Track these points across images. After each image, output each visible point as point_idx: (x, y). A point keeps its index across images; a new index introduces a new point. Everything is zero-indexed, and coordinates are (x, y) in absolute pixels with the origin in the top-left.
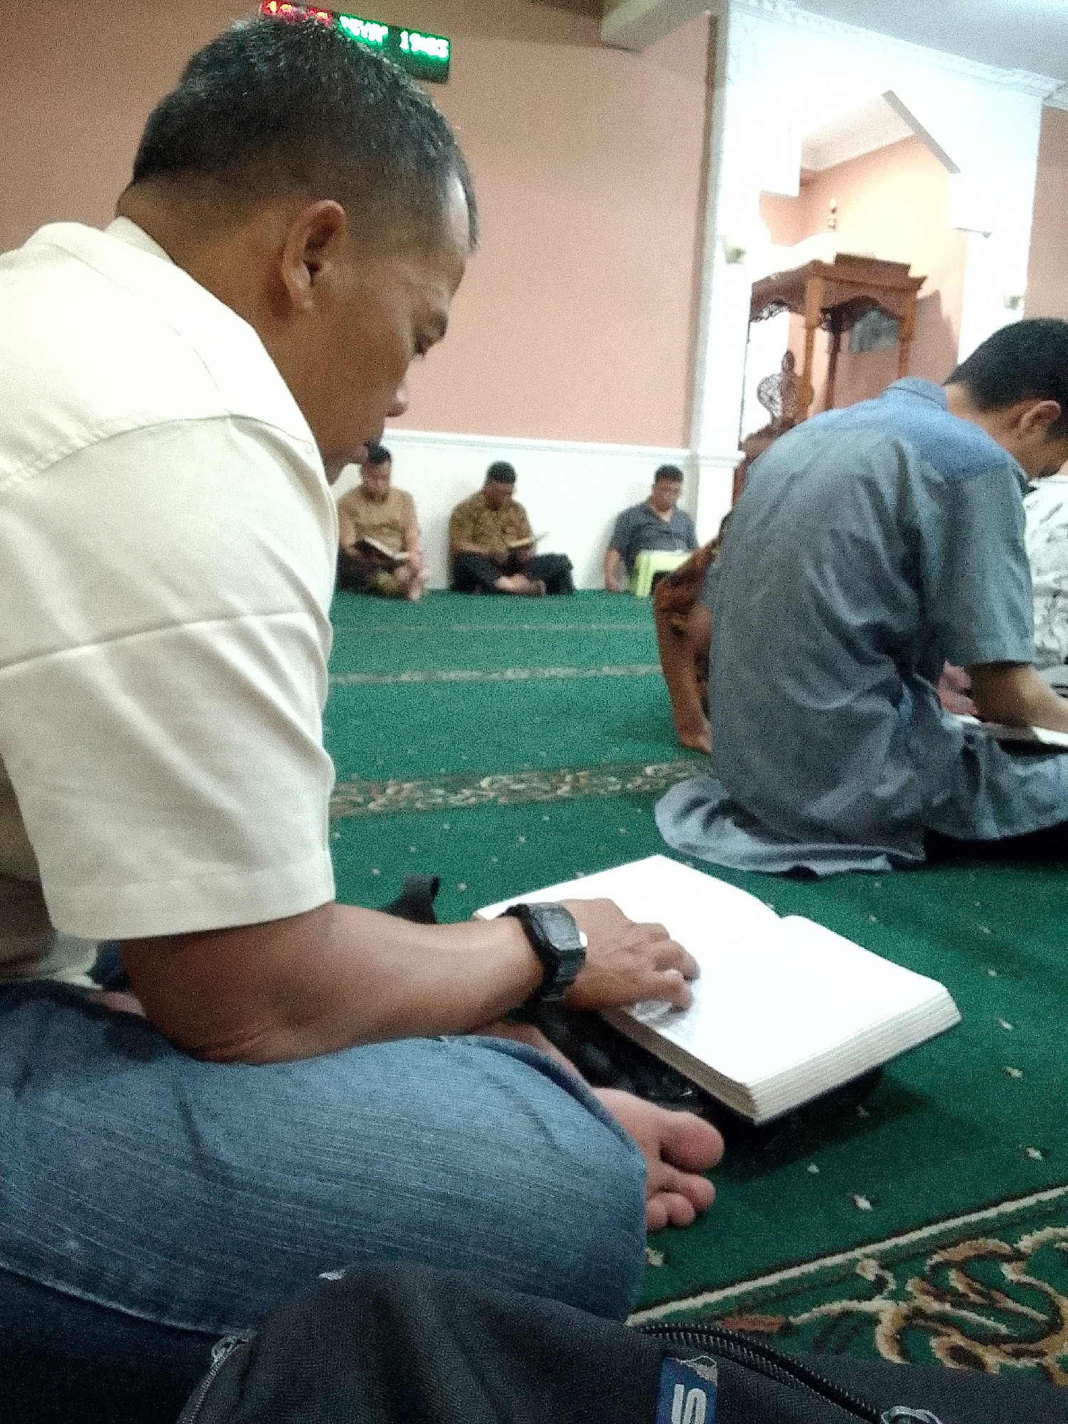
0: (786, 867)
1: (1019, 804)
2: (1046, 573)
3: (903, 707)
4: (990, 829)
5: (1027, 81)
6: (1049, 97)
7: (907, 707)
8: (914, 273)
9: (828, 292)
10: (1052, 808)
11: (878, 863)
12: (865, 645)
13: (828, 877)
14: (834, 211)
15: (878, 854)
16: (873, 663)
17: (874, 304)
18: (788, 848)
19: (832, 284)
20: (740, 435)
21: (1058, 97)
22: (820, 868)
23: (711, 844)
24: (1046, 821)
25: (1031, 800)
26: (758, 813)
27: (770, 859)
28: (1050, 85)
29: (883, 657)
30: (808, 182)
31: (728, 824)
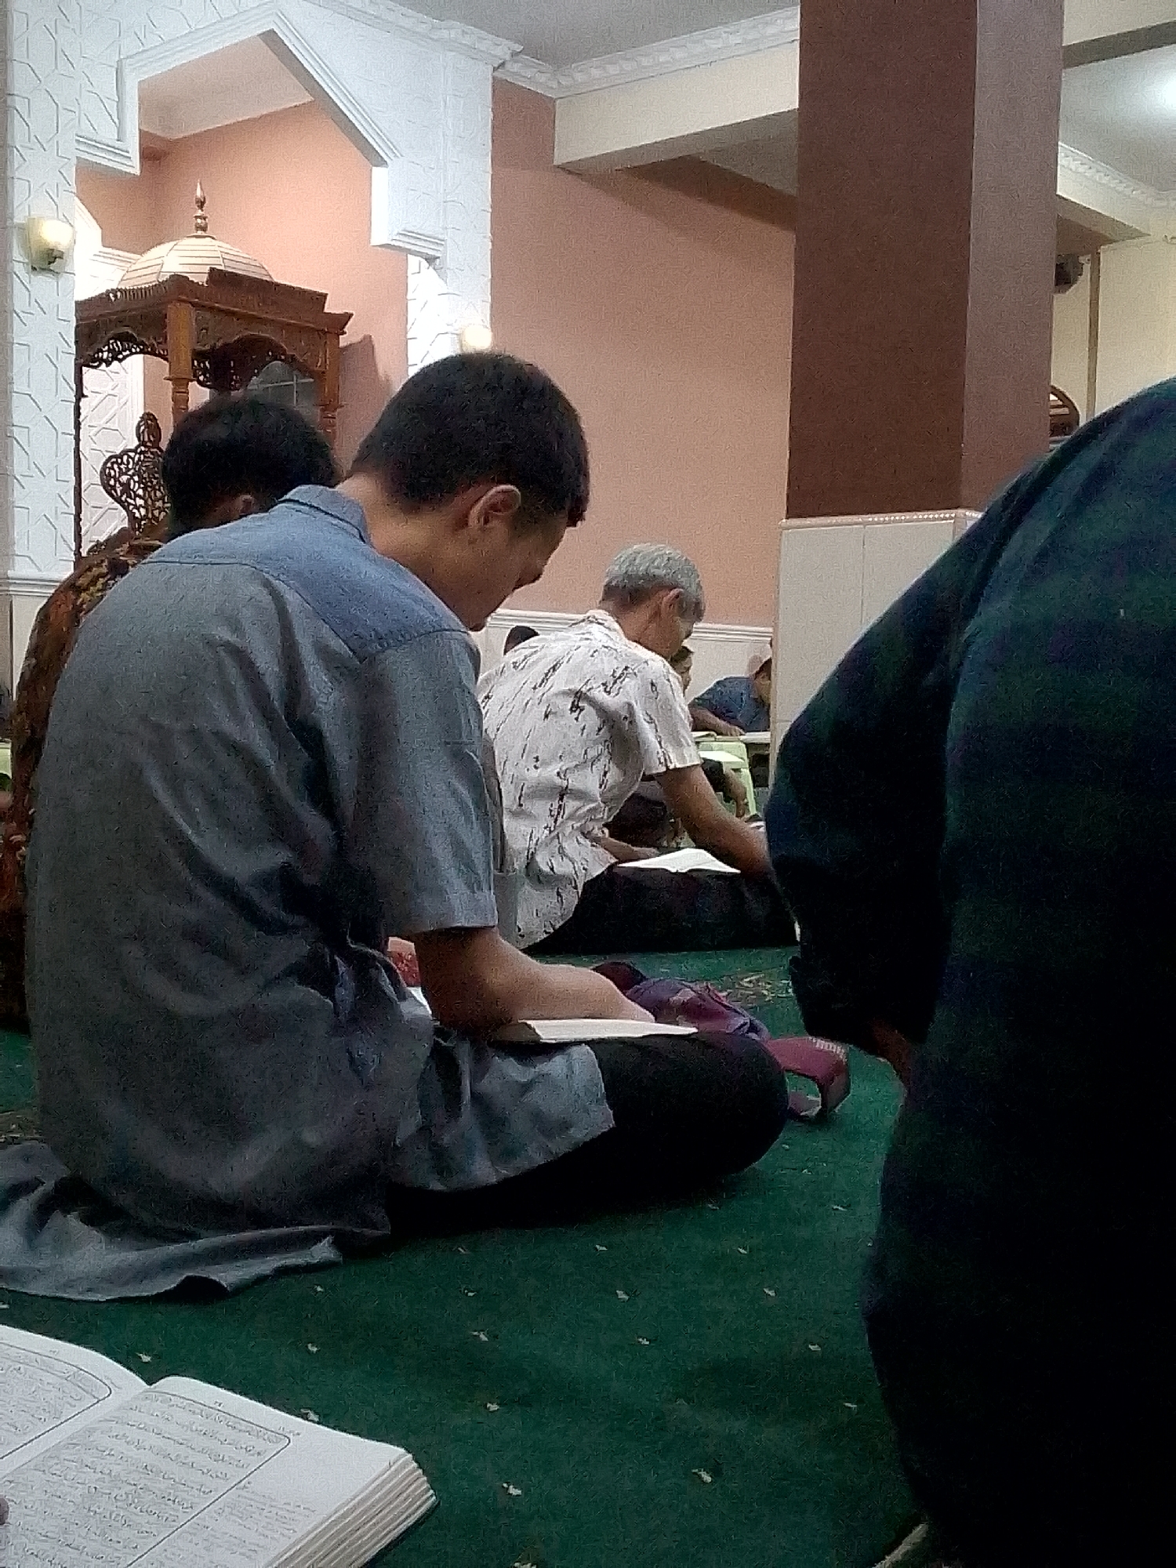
0: (169, 1283)
1: (519, 1124)
2: (546, 764)
3: (341, 993)
4: (484, 1171)
5: (467, 40)
6: (502, 65)
7: (345, 993)
8: (330, 308)
9: (202, 328)
10: (565, 1125)
11: (323, 1251)
12: (269, 906)
13: (242, 1289)
14: (201, 204)
15: (317, 1237)
16: (284, 929)
17: (277, 353)
18: (173, 1249)
19: (208, 315)
20: (79, 546)
21: (514, 67)
22: (227, 1275)
23: (41, 1264)
24: (560, 1146)
25: (537, 1117)
26: (124, 1199)
27: (143, 1274)
28: (503, 49)
29: (298, 920)
30: (154, 154)
31: (73, 1222)
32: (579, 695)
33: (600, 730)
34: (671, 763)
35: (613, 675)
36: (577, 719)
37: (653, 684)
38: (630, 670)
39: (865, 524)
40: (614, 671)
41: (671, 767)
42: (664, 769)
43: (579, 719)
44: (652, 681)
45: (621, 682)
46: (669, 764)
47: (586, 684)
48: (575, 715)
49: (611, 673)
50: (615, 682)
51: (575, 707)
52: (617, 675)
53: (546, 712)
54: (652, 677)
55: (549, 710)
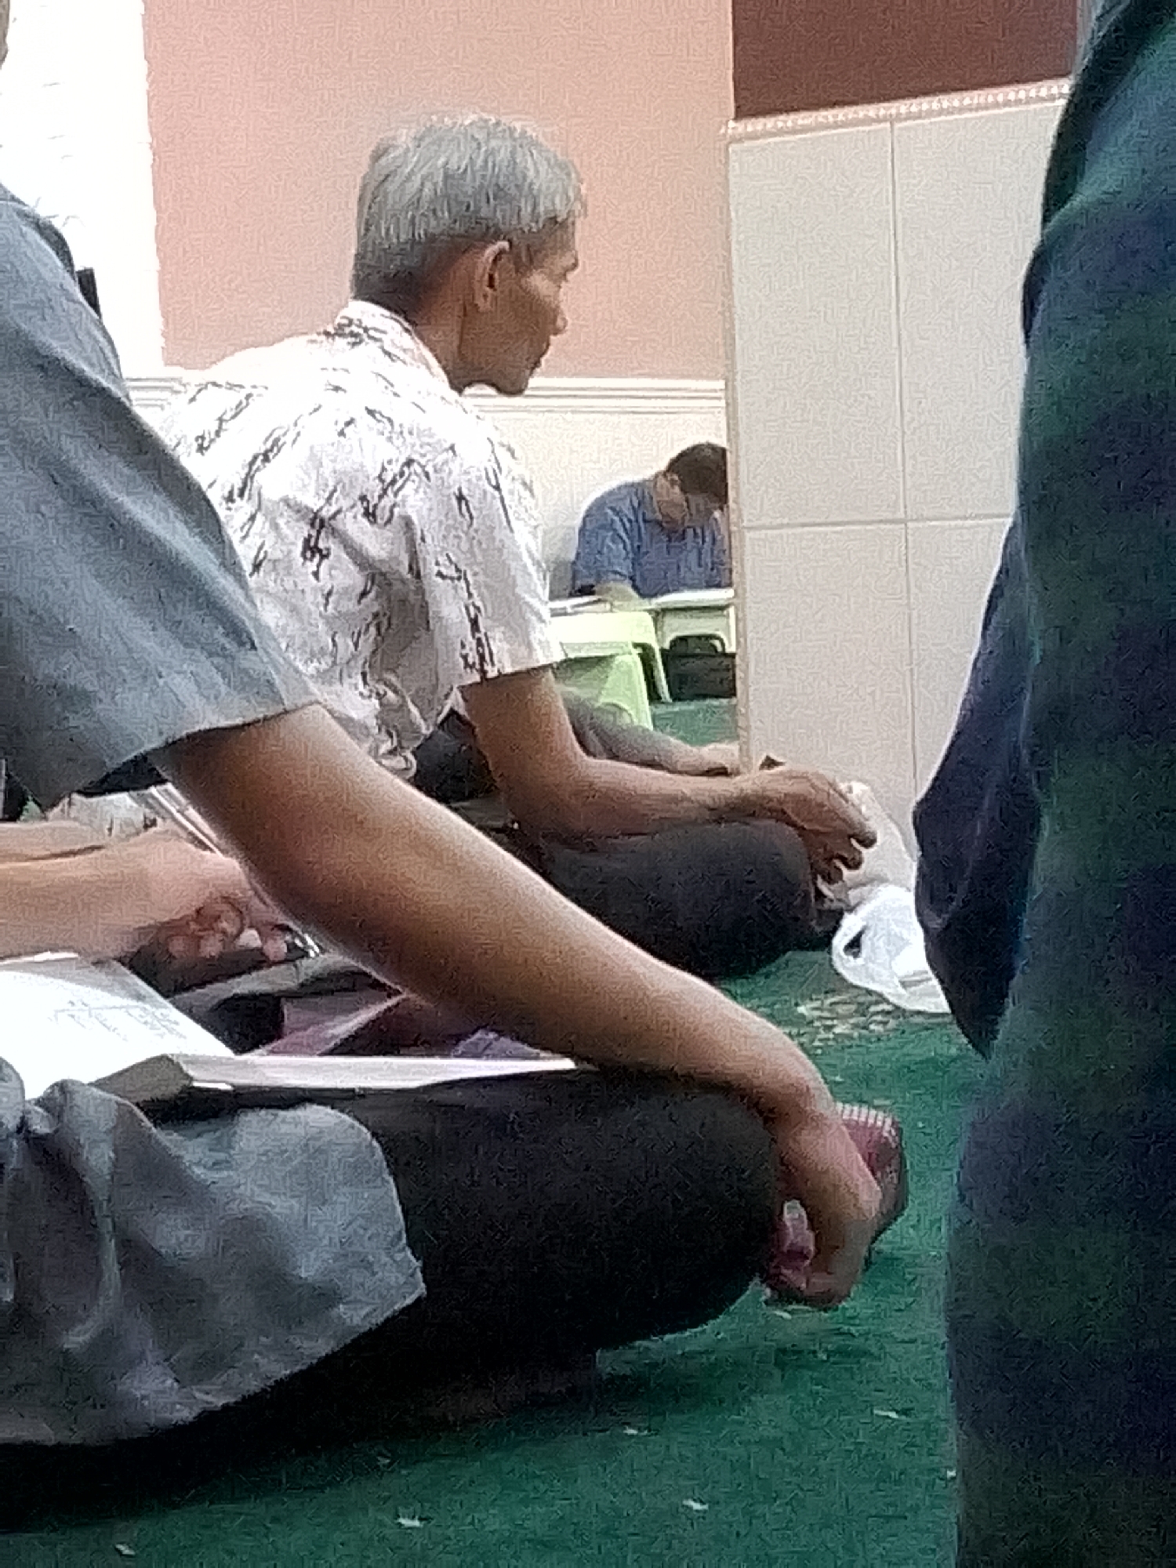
32: (319, 523)
33: (364, 594)
34: (493, 664)
35: (380, 477)
36: (316, 574)
37: (461, 498)
38: (415, 467)
39: (892, 120)
40: (384, 469)
41: (492, 673)
42: (477, 678)
43: (321, 575)
44: (460, 490)
45: (396, 494)
46: (488, 667)
47: (329, 499)
48: (312, 566)
49: (377, 474)
50: (385, 491)
51: (311, 549)
52: (388, 478)
53: (257, 557)
54: (456, 480)
55: (261, 556)
